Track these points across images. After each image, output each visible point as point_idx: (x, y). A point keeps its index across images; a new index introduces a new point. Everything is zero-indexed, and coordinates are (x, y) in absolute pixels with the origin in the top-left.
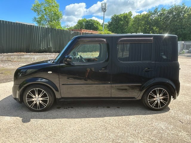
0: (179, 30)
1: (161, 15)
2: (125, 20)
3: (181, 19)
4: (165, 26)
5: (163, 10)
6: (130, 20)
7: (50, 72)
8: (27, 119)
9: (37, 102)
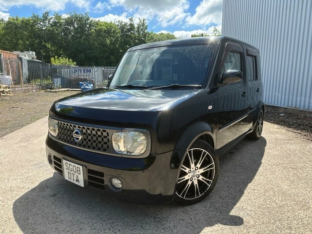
0: (88, 51)
3: (87, 36)
4: (64, 43)
5: (58, 17)
7: (210, 107)
8: (224, 218)
9: (193, 180)
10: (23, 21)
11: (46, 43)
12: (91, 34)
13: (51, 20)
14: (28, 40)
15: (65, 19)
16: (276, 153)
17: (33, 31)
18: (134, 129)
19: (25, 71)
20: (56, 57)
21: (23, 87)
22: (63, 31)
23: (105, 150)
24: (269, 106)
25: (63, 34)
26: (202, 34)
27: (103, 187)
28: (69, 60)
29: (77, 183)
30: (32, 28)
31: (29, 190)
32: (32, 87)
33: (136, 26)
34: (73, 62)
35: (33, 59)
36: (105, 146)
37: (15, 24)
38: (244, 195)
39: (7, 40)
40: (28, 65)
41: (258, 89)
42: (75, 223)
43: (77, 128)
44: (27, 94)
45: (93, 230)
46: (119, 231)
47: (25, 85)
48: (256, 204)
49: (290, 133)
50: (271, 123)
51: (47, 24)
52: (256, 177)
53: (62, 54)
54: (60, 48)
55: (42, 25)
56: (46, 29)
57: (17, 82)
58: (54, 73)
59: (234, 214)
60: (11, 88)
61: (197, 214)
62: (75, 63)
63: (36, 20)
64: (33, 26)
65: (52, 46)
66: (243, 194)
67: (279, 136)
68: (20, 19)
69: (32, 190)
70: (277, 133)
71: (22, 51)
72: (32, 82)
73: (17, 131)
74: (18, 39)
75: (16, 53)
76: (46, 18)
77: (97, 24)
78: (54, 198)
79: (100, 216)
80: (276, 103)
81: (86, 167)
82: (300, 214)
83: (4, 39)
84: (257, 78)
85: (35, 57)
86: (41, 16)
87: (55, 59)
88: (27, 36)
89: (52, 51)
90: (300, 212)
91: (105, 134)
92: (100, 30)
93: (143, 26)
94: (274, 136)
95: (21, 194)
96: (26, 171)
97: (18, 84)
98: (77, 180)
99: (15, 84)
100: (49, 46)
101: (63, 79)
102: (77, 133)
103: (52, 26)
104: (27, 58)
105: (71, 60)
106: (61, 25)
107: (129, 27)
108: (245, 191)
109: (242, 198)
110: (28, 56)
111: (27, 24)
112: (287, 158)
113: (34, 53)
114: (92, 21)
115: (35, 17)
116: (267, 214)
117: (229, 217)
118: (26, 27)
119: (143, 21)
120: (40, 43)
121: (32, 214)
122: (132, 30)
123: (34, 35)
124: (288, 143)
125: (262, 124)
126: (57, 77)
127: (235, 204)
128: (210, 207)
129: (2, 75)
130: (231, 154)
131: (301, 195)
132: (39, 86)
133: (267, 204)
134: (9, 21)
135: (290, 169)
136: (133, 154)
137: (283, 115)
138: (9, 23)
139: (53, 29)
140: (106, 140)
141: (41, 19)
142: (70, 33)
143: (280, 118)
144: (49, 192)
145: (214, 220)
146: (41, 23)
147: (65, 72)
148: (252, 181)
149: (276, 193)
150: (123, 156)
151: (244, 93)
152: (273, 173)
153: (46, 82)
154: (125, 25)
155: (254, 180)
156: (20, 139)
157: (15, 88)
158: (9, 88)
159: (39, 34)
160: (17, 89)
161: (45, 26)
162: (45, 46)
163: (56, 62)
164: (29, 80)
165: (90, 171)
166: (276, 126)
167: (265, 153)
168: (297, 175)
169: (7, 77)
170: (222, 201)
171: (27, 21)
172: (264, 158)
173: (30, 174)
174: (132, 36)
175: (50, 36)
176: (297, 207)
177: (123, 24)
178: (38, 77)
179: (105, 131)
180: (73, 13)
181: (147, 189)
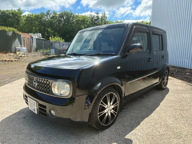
0: (71, 33)
1: (53, 17)
2: (15, 18)
3: (71, 24)
4: (58, 28)
5: (55, 13)
6: (20, 18)
7: (119, 68)
8: (120, 140)
9: (109, 113)
10: (35, 16)
11: (48, 28)
12: (73, 23)
13: (51, 15)
14: (38, 27)
15: (59, 14)
16: (173, 99)
17: (41, 22)
18: (63, 80)
19: (35, 44)
20: (53, 36)
21: (33, 54)
22: (58, 21)
23: (48, 93)
24: (180, 67)
25: (57, 23)
26: (143, 21)
27: (46, 115)
28: (60, 38)
29: (34, 111)
30: (40, 20)
31: (13, 114)
32: (38, 54)
33: (100, 17)
34: (63, 39)
35: (40, 38)
36: (48, 90)
37: (31, 18)
38: (139, 126)
39: (27, 27)
40: (36, 41)
41: (163, 56)
42: (29, 135)
43: (35, 78)
44: (34, 58)
45: (38, 140)
46: (52, 142)
47: (34, 53)
48: (145, 132)
49: (189, 86)
50: (178, 79)
51: (49, 18)
52: (152, 114)
53: (56, 35)
54: (56, 31)
55: (46, 18)
56: (48, 20)
57: (30, 51)
58: (51, 46)
59: (128, 138)
60: (26, 54)
61: (104, 135)
62: (64, 40)
63: (43, 15)
64: (41, 18)
65: (51, 30)
66: (139, 124)
67: (179, 88)
68: (34, 15)
69: (14, 114)
70: (179, 85)
71: (34, 33)
72: (38, 51)
73: (20, 79)
74: (32, 27)
75: (30, 34)
76: (48, 14)
77: (77, 17)
78: (24, 119)
79: (45, 132)
80: (185, 66)
81: (38, 102)
82: (174, 141)
83: (25, 26)
84: (162, 49)
85: (41, 36)
86: (45, 13)
87: (52, 38)
88: (37, 24)
89: (51, 33)
90: (174, 139)
91: (48, 83)
92: (79, 20)
93: (104, 17)
94: (176, 88)
95: (7, 116)
96: (15, 102)
97: (30, 52)
98: (34, 110)
99: (29, 52)
100: (49, 30)
101: (56, 49)
102: (35, 81)
103: (51, 18)
104: (36, 37)
105: (61, 38)
106: (56, 18)
107: (96, 18)
108: (142, 123)
109: (138, 127)
110: (37, 36)
111: (37, 18)
112: (179, 103)
113: (41, 34)
114: (74, 15)
115: (42, 13)
116: (150, 139)
117: (124, 139)
118: (37, 20)
119: (104, 14)
120: (45, 28)
121: (8, 128)
122: (98, 20)
123: (41, 24)
124: (184, 93)
125: (167, 79)
126: (53, 48)
127: (131, 131)
128: (114, 132)
129: (21, 47)
130: (142, 98)
131: (179, 128)
132: (42, 53)
133: (153, 132)
134: (28, 16)
135: (178, 110)
136: (62, 96)
137: (188, 74)
138: (28, 17)
139: (52, 20)
140: (48, 86)
141: (45, 15)
142: (62, 22)
143: (186, 76)
144: (23, 115)
145: (113, 140)
146: (46, 17)
147: (57, 45)
148: (149, 117)
149: (162, 126)
150: (57, 97)
151: (150, 59)
152: (165, 112)
153: (45, 51)
154: (94, 17)
155: (150, 116)
156: (20, 84)
157: (28, 54)
158: (24, 54)
159: (44, 23)
160: (29, 55)
161: (47, 18)
162: (47, 30)
163: (52, 40)
164: (36, 50)
165: (40, 105)
166: (180, 81)
167: (165, 99)
168: (182, 115)
169: (24, 48)
170: (123, 128)
171: (38, 16)
172: (163, 102)
173: (17, 105)
174: (98, 23)
175: (50, 24)
176: (173, 136)
177: (93, 16)
178: (42, 48)
179: (48, 81)
180: (63, 11)
181: (71, 118)
